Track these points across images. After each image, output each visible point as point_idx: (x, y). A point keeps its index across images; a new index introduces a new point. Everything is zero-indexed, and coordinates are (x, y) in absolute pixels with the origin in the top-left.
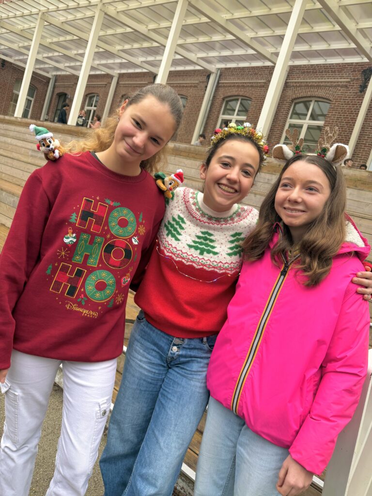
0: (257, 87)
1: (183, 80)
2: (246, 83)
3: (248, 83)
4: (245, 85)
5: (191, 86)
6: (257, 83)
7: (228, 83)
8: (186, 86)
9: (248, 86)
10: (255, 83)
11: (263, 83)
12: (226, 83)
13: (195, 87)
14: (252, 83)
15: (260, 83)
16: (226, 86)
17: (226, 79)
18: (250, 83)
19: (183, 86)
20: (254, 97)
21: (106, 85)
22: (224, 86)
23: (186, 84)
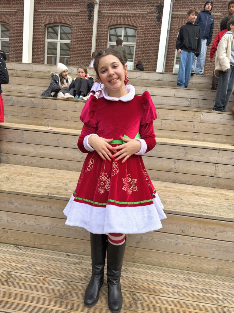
1: (127, 10)
5: (139, 17)
7: (182, 15)
8: (134, 17)
12: (180, 15)
13: (143, 17)
16: (181, 18)
17: (178, 11)
19: (130, 16)
21: (16, 12)
22: (178, 18)
23: (132, 14)
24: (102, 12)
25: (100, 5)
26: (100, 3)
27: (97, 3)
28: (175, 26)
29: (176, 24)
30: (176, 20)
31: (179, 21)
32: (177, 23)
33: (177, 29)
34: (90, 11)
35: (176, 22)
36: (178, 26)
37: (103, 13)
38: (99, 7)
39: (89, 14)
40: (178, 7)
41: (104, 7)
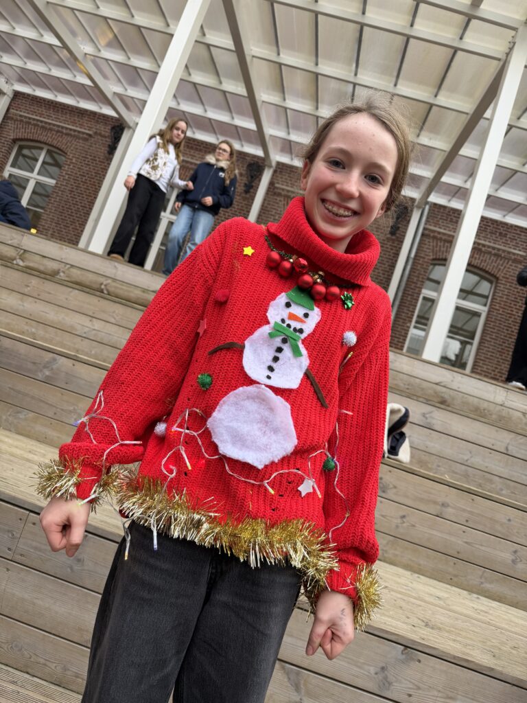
0: (509, 259)
2: (484, 246)
3: (489, 247)
4: (483, 249)
6: (509, 253)
7: (444, 234)
9: (490, 253)
10: (504, 251)
11: (521, 256)
12: (439, 233)
14: (499, 250)
15: (514, 254)
16: (441, 239)
17: (436, 224)
18: (494, 248)
20: (503, 277)
22: (434, 237)
24: (277, 185)
25: (275, 172)
26: (276, 167)
27: (270, 166)
28: (425, 251)
29: (429, 249)
30: (429, 242)
31: (437, 244)
32: (431, 247)
33: (428, 259)
34: (252, 177)
35: (429, 245)
36: (431, 254)
37: (277, 188)
38: (273, 175)
39: (247, 182)
40: (437, 218)
41: (284, 177)
